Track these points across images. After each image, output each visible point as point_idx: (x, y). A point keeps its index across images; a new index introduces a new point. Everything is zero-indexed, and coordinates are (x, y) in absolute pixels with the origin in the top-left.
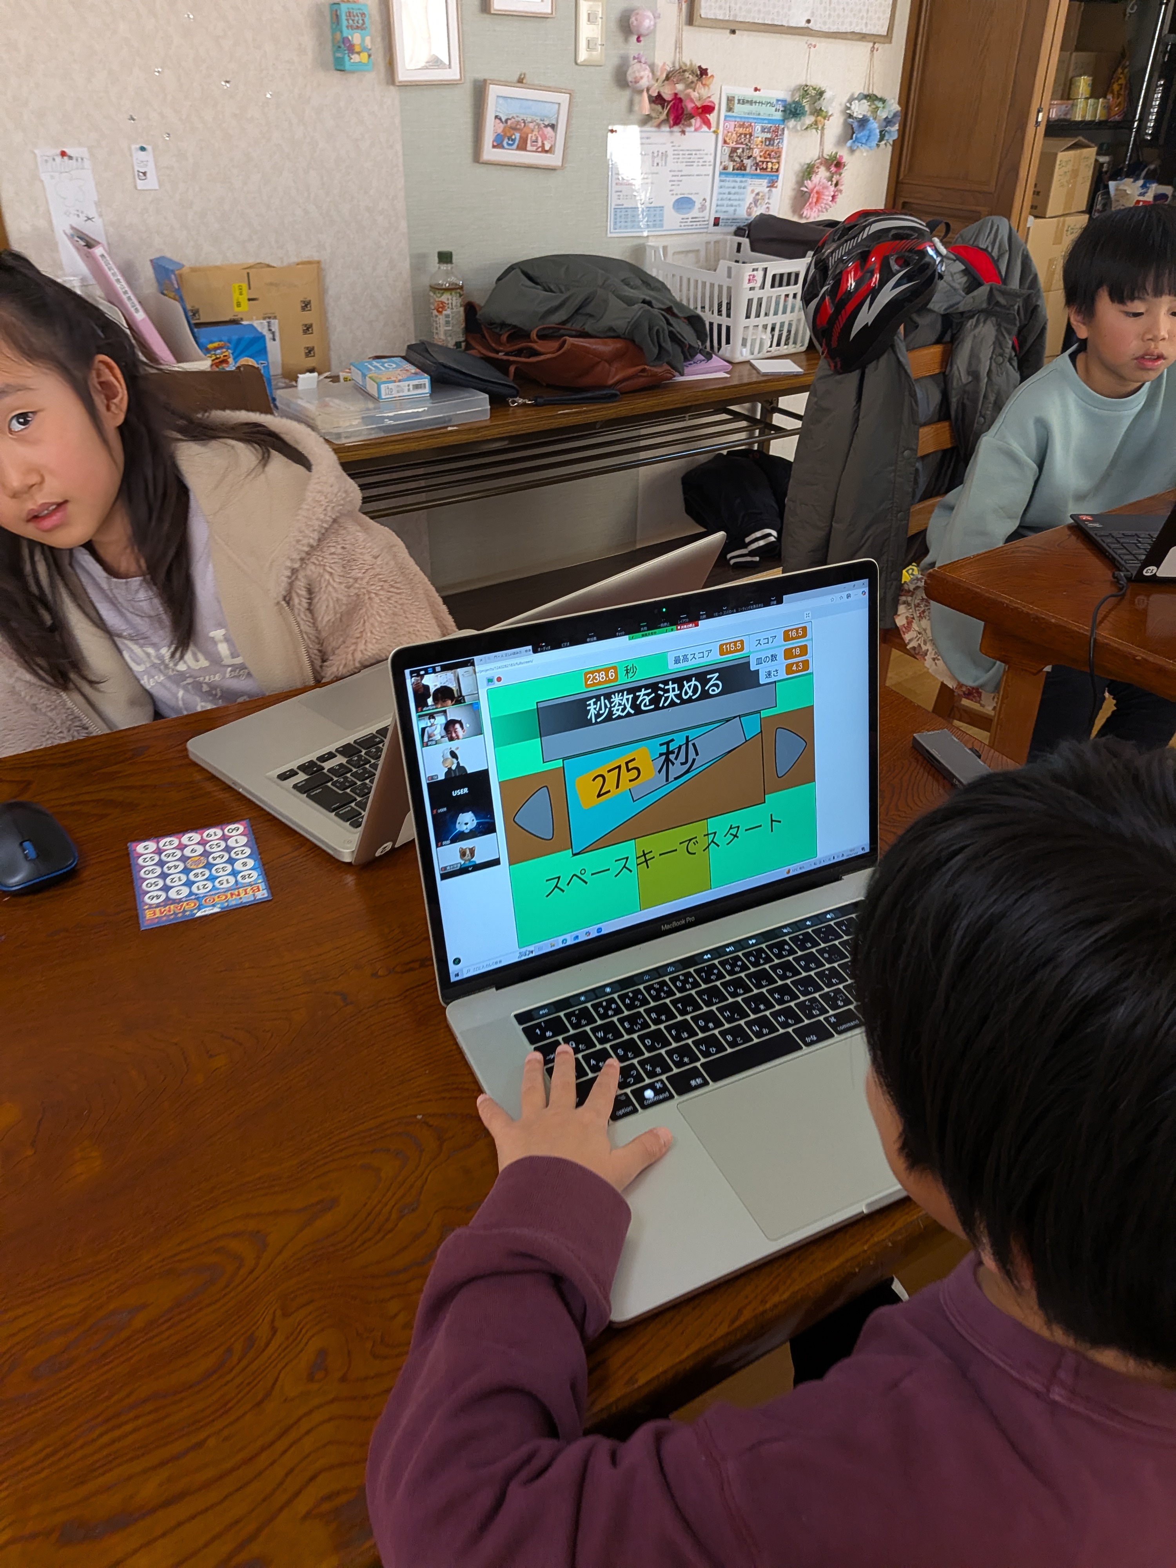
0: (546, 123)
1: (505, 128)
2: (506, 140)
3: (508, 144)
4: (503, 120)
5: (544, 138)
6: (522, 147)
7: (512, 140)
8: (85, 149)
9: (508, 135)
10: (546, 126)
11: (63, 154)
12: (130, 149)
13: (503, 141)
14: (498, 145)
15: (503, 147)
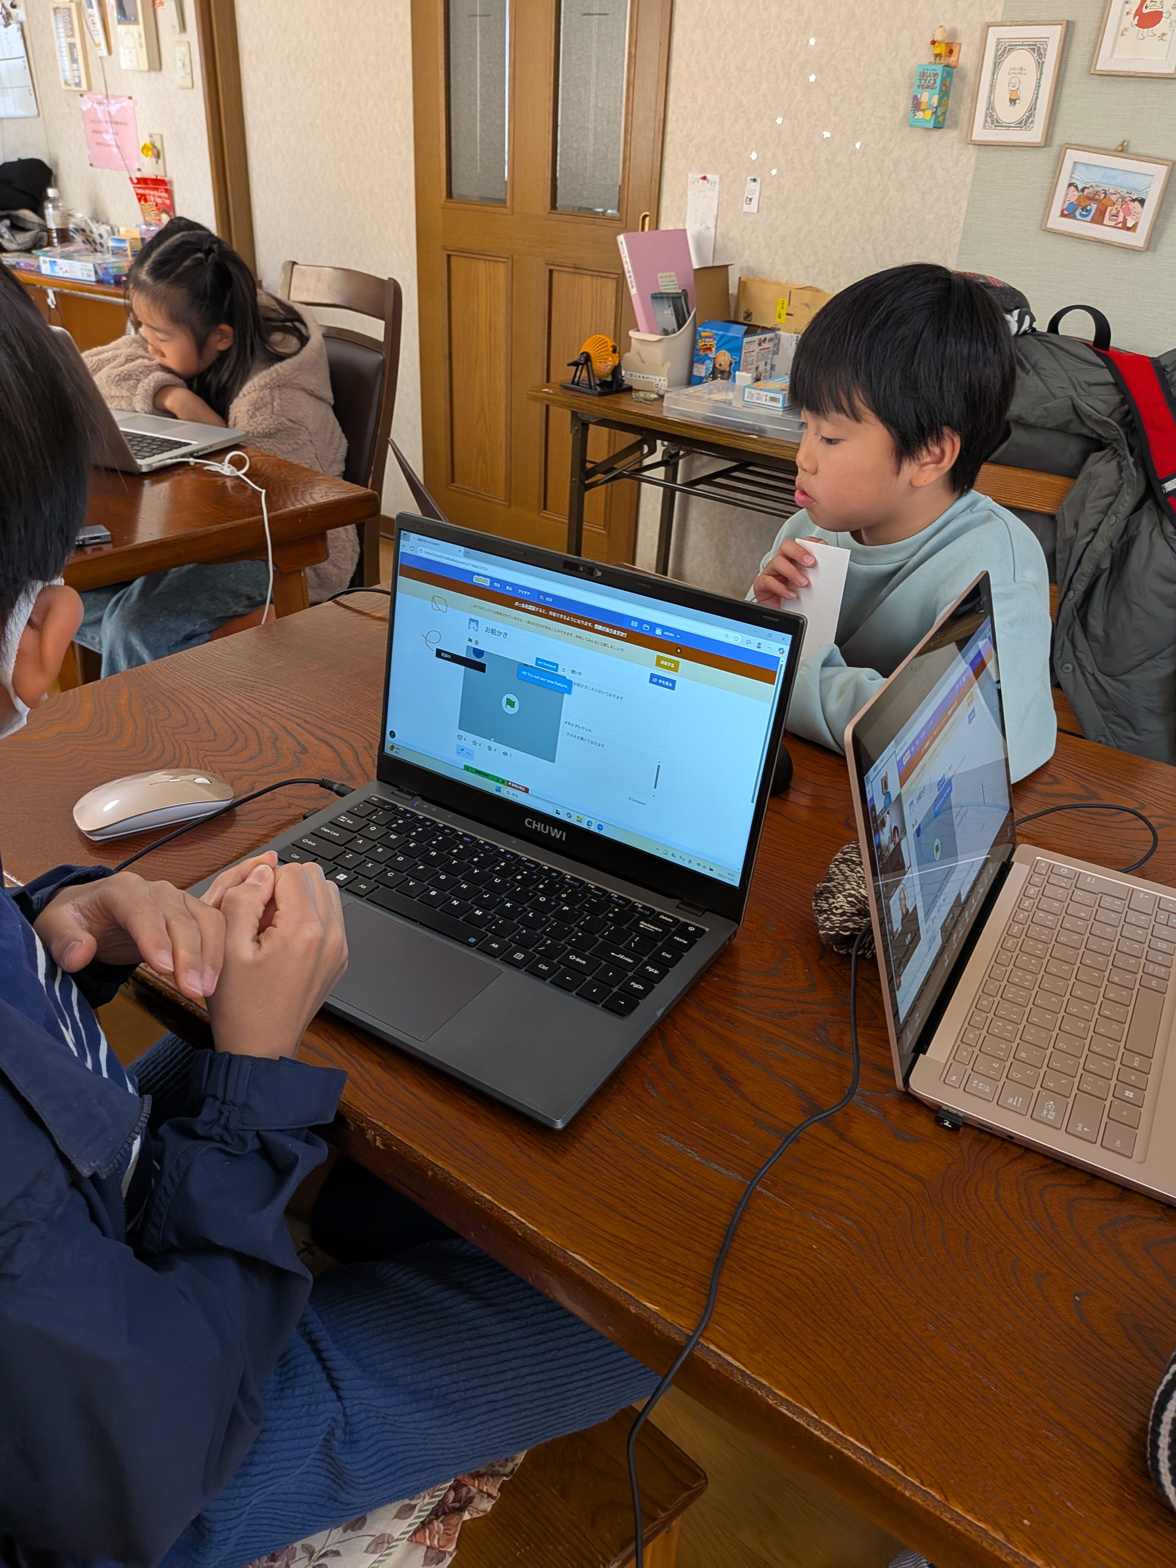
0: (1134, 197)
1: (1079, 196)
2: (1079, 210)
3: (1081, 215)
4: (1080, 188)
5: (1128, 212)
6: (1098, 219)
7: (1087, 211)
8: (718, 176)
9: (1083, 204)
10: (1134, 200)
11: (704, 178)
12: (746, 179)
13: (1076, 210)
14: (1068, 213)
15: (1075, 218)
